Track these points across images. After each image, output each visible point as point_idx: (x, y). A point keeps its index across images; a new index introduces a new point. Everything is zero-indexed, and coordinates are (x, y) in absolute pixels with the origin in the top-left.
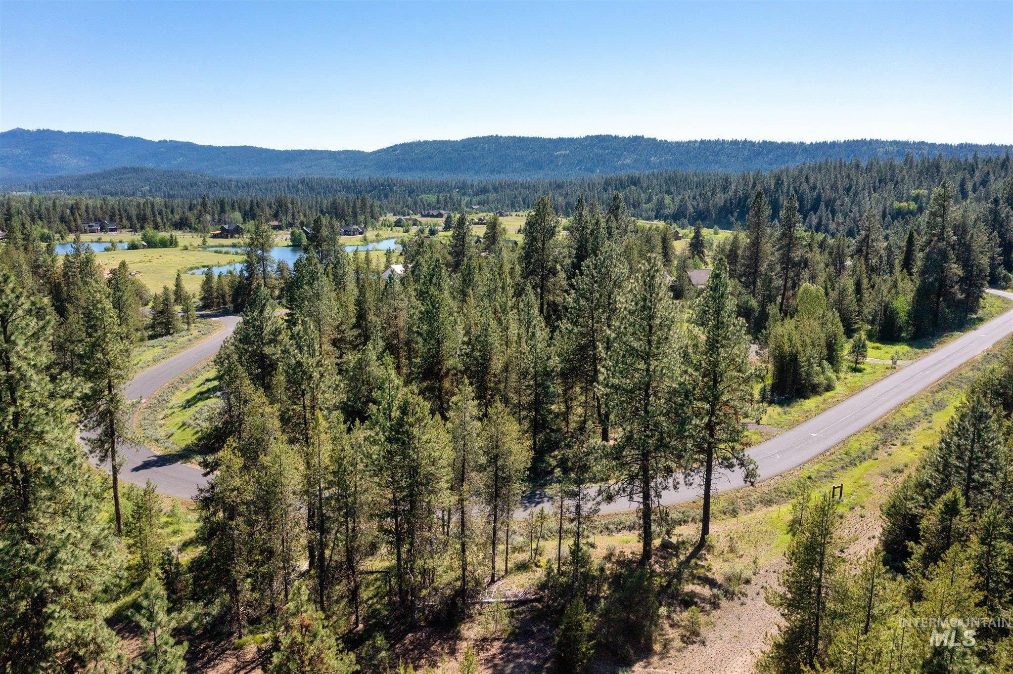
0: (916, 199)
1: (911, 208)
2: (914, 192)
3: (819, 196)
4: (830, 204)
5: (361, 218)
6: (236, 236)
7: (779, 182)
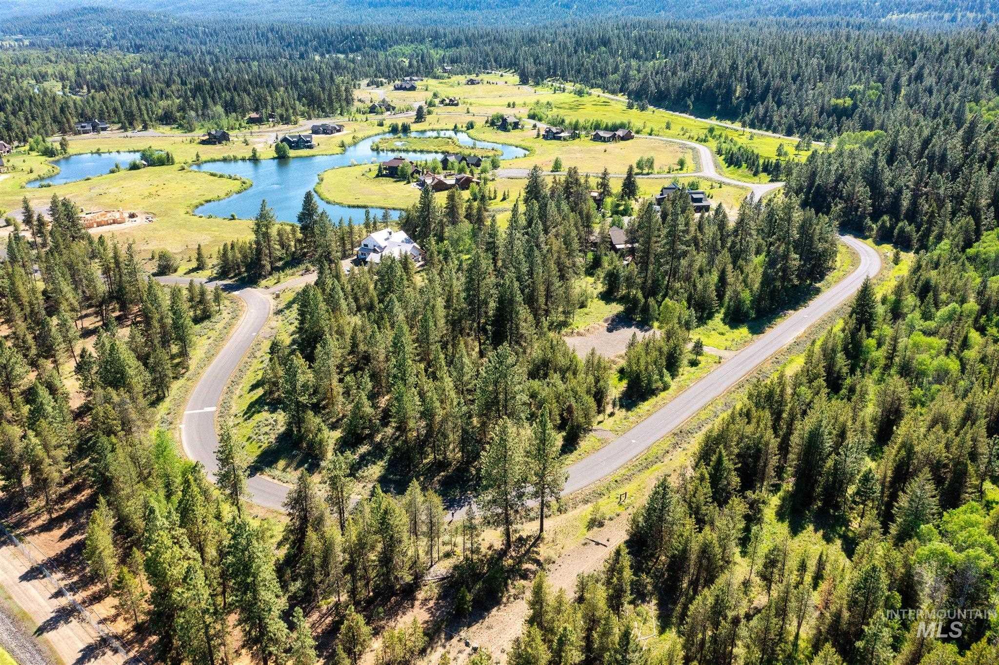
0: (852, 95)
1: (846, 105)
2: (851, 88)
3: (769, 84)
4: (777, 92)
5: (336, 105)
6: (224, 142)
7: (734, 67)
